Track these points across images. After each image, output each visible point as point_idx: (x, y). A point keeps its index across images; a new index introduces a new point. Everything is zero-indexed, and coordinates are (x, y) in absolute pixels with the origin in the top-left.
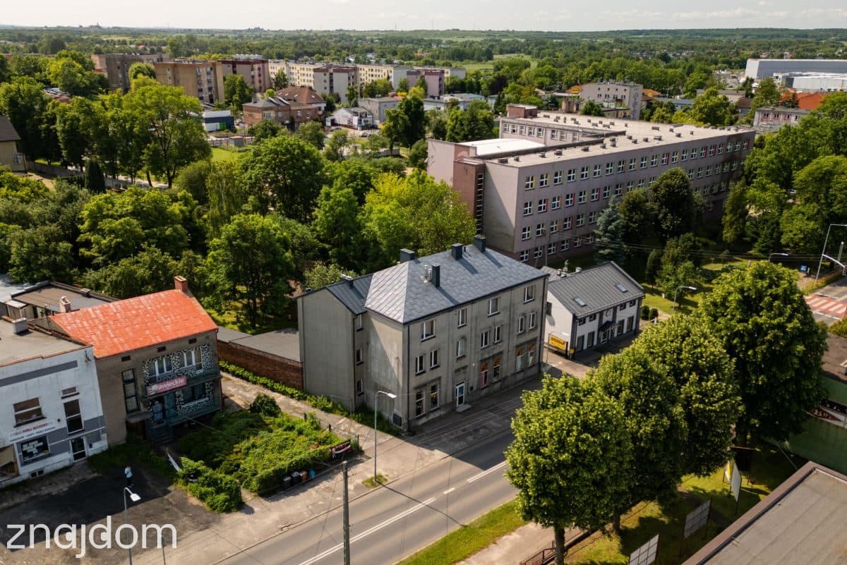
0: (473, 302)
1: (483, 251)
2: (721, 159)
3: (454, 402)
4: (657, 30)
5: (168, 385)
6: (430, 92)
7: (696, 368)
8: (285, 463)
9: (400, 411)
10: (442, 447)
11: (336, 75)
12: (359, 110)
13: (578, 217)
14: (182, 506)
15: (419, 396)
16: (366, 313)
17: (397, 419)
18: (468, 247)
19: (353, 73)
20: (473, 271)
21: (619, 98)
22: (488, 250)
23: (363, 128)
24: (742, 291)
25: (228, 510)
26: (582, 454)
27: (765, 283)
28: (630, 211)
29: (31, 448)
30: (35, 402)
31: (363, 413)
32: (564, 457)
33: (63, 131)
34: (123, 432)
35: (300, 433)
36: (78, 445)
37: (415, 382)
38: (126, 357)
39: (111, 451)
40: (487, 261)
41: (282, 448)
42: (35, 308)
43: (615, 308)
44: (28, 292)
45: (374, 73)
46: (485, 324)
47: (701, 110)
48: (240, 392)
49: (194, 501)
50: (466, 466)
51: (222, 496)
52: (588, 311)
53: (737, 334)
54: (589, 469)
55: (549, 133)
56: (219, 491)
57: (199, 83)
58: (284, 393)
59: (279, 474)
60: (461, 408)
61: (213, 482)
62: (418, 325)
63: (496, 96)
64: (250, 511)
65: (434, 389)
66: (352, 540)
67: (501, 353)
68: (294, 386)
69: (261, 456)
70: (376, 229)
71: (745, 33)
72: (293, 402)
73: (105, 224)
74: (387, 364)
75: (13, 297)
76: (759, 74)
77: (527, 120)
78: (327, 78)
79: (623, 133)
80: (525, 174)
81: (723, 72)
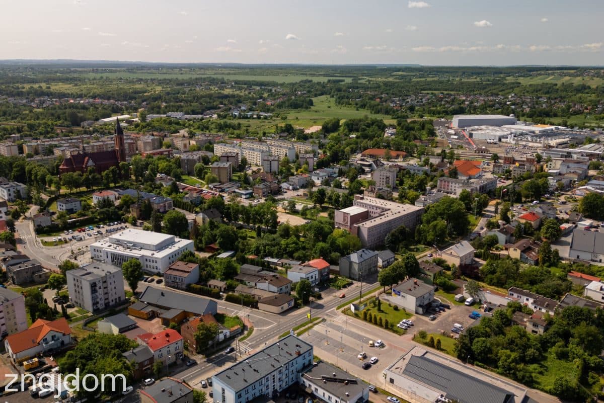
0: (367, 260)
1: (366, 250)
5: (324, 274)
7: (400, 267)
9: (358, 277)
11: (272, 162)
12: (290, 183)
15: (361, 275)
16: (351, 262)
17: (356, 279)
18: (364, 249)
20: (366, 254)
21: (388, 176)
23: (294, 190)
25: (340, 289)
28: (392, 236)
29: (311, 282)
31: (352, 278)
32: (384, 277)
34: (321, 280)
35: (343, 281)
36: (317, 282)
38: (321, 270)
39: (321, 282)
40: (368, 252)
41: (342, 283)
42: (283, 263)
43: (390, 259)
46: (369, 263)
48: (332, 276)
50: (370, 284)
51: (338, 288)
52: (385, 260)
54: (387, 278)
55: (368, 206)
57: (228, 173)
58: (338, 276)
59: (344, 285)
61: (337, 286)
62: (360, 264)
65: (362, 273)
67: (371, 268)
69: (340, 284)
72: (340, 277)
74: (355, 270)
75: (277, 261)
76: (459, 126)
77: (361, 201)
78: (269, 163)
79: (390, 209)
80: (369, 229)
81: (442, 120)
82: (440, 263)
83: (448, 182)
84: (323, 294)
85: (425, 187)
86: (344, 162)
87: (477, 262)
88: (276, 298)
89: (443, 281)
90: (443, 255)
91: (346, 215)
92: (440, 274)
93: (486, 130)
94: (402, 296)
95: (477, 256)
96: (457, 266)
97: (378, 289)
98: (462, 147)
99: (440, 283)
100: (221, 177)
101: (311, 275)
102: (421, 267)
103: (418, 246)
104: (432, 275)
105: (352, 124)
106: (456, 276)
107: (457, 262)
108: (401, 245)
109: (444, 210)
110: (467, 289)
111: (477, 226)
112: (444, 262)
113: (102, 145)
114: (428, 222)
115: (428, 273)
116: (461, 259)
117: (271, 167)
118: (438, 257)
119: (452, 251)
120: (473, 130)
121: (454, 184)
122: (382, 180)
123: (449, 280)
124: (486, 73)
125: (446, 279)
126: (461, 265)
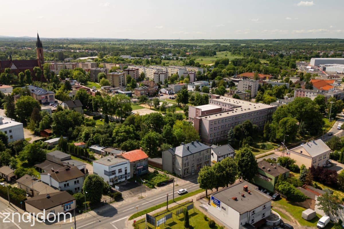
0: (195, 153)
1: (198, 143)
2: (267, 114)
3: (191, 173)
4: (283, 39)
5: (140, 167)
6: (191, 81)
7: (229, 166)
8: (162, 181)
9: (181, 174)
10: (189, 181)
11: (161, 75)
12: (169, 89)
13: (225, 131)
14: (145, 187)
15: (185, 171)
16: (175, 155)
17: (181, 175)
18: (195, 142)
19: (166, 74)
20: (196, 147)
21: (250, 85)
22: (199, 142)
23: (170, 94)
24: (242, 153)
25: (153, 188)
26: (208, 178)
27: (246, 152)
28: (236, 131)
29: (120, 177)
30: (121, 169)
31: (174, 174)
32: (205, 178)
33: (94, 104)
34: (133, 176)
35: (163, 177)
36: (126, 177)
37: (184, 168)
38: (134, 162)
39: (131, 178)
40: (199, 145)
41: (160, 179)
42: (106, 152)
43: (228, 154)
44: (104, 148)
45: (172, 70)
46: (198, 157)
47: (276, 90)
48: (151, 170)
49: (147, 187)
50: (193, 184)
51: (151, 186)
52: (220, 155)
53: (240, 161)
54: (209, 179)
55: (222, 104)
56: (151, 185)
57: (120, 80)
58: (159, 170)
59: (161, 183)
60: (193, 174)
61: (150, 184)
62: (185, 157)
63: (212, 81)
64: (156, 189)
65: (188, 170)
66: (174, 193)
67: (201, 163)
68: (160, 169)
69: (157, 180)
70: (176, 135)
71: (319, 40)
72: (161, 172)
73: (119, 134)
74: (179, 165)
75: (102, 150)
76: (315, 64)
77: (217, 100)
78: (158, 76)
79: (241, 106)
80: (211, 121)
81: (303, 62)
82: (287, 163)
83: (304, 92)
84: (124, 194)
85: (283, 96)
86: (219, 78)
87: (333, 165)
88: (49, 197)
89: (287, 188)
90: (291, 154)
91: (198, 110)
92: (285, 177)
93: (336, 66)
94: (222, 208)
95: (332, 157)
96: (307, 168)
97: (197, 192)
98: (317, 75)
99: (283, 190)
100: (115, 83)
101: (119, 168)
102: (261, 167)
103: (265, 144)
104: (273, 178)
105: (237, 62)
106: (305, 182)
107: (308, 164)
108: (245, 141)
109: (296, 109)
110: (321, 203)
111: (331, 127)
112: (292, 162)
113: (54, 65)
114: (278, 119)
115: (268, 175)
116: (314, 160)
117: (159, 79)
118: (286, 155)
119: (302, 150)
120: (326, 66)
121: (309, 93)
122: (245, 89)
123: (296, 186)
124: (335, 42)
125: (292, 186)
126: (312, 169)
